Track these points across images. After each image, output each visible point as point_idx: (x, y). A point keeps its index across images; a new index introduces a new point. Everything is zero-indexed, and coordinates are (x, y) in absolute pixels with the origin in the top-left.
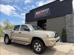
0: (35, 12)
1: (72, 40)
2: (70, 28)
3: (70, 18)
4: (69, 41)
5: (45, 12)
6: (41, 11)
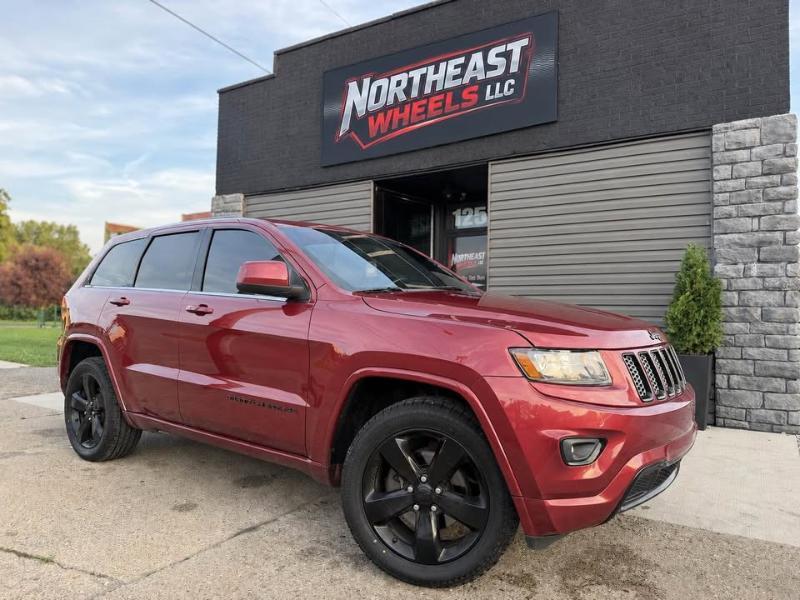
1: (782, 400)
2: (755, 269)
3: (763, 161)
4: (744, 411)
5: (476, 88)
6: (416, 75)
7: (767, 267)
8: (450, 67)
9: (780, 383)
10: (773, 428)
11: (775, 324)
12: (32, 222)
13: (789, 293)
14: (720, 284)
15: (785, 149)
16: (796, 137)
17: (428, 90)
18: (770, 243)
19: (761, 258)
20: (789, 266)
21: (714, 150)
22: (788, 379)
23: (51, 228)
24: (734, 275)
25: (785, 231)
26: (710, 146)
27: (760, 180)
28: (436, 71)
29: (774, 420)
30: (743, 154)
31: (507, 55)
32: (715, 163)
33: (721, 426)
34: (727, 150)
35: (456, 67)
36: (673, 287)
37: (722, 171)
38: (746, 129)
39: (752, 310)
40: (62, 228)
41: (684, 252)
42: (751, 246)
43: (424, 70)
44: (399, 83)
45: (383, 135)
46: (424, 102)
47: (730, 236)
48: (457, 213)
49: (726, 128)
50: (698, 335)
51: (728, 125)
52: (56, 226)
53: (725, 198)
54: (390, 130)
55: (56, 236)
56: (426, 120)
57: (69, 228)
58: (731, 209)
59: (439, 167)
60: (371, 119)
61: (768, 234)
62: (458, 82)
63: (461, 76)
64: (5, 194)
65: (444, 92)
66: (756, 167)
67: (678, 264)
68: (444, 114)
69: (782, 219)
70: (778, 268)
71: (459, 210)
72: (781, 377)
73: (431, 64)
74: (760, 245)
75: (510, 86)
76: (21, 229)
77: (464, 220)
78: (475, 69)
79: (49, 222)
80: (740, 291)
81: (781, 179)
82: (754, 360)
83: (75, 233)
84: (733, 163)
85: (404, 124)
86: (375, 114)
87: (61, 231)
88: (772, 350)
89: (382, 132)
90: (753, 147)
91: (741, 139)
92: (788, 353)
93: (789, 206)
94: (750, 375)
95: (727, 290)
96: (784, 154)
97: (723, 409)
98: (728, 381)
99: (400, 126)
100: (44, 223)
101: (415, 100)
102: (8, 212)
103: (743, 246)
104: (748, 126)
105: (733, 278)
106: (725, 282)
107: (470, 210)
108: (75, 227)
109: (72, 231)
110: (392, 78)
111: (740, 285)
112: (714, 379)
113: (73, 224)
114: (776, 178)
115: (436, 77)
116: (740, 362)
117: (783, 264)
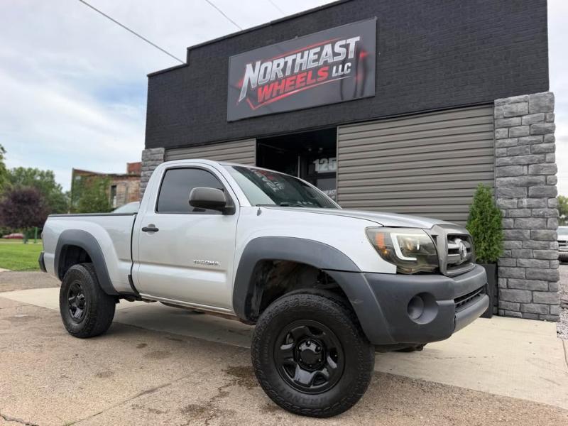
0: (234, 60)
1: (546, 297)
3: (530, 125)
4: (519, 304)
5: (327, 68)
6: (289, 59)
7: (534, 201)
8: (311, 55)
9: (545, 285)
10: (538, 317)
11: (541, 242)
12: (21, 168)
13: (550, 220)
14: (501, 213)
15: (545, 117)
16: (553, 109)
17: (296, 70)
18: (536, 184)
19: (530, 194)
20: (550, 200)
21: (495, 117)
22: (550, 281)
23: (35, 172)
24: (510, 206)
25: (546, 175)
26: (493, 115)
27: (528, 139)
28: (302, 57)
29: (540, 311)
30: (516, 120)
31: (347, 46)
32: (496, 127)
33: (502, 316)
34: (505, 118)
35: (315, 54)
36: (468, 215)
37: (502, 132)
38: (518, 102)
39: (524, 231)
40: (43, 172)
41: (475, 190)
42: (521, 186)
43: (294, 57)
44: (278, 65)
45: (267, 100)
46: (294, 77)
47: (508, 179)
48: (316, 162)
49: (504, 102)
50: (486, 250)
51: (505, 99)
52: (39, 171)
53: (504, 152)
54: (271, 98)
55: (38, 178)
56: (295, 90)
57: (48, 173)
58: (507, 159)
59: (302, 130)
60: (260, 89)
61: (534, 178)
62: (316, 64)
63: (317, 60)
64: (2, 149)
65: (307, 71)
66: (525, 129)
67: (471, 198)
68: (306, 85)
69: (545, 167)
70: (542, 202)
71: (318, 160)
72: (545, 280)
73: (298, 52)
74: (529, 184)
75: (348, 67)
76: (13, 173)
77: (321, 167)
78: (327, 55)
79: (34, 168)
80: (514, 218)
81: (544, 138)
82: (526, 268)
83: (52, 176)
84: (509, 127)
85: (281, 92)
86: (263, 86)
87: (42, 175)
88: (537, 261)
89: (266, 99)
90: (523, 115)
91: (514, 110)
92: (550, 263)
93: (548, 157)
94: (522, 279)
95: (505, 217)
96: (545, 120)
97: (503, 303)
98: (507, 282)
99: (278, 94)
100: (30, 169)
101: (289, 77)
102: (4, 161)
103: (517, 186)
104: (519, 100)
105: (509, 209)
106: (504, 211)
107: (326, 160)
108: (52, 172)
109: (50, 175)
110: (274, 61)
111: (515, 213)
112: (497, 281)
113: (51, 170)
114: (540, 138)
115: (302, 61)
116: (516, 269)
117: (546, 199)
